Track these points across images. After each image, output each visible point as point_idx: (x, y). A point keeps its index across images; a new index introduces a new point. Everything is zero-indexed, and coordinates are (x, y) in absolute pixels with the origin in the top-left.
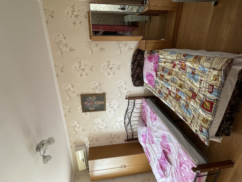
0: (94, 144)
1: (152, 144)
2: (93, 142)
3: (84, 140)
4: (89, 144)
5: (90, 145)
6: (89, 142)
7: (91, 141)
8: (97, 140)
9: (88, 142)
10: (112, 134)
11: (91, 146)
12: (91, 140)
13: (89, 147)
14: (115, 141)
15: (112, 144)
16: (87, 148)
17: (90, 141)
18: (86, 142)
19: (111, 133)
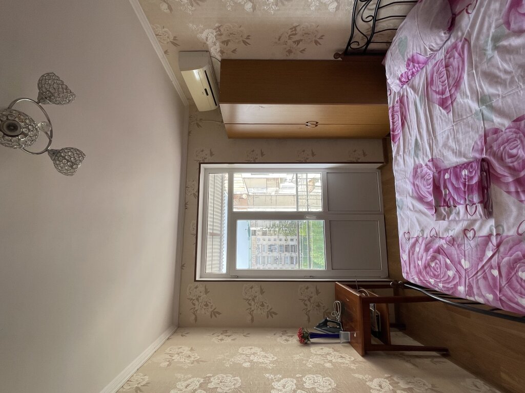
0: (234, 51)
1: (437, 106)
2: (232, 46)
3: (204, 36)
4: (218, 50)
5: (222, 52)
6: (218, 44)
7: (226, 42)
8: (244, 42)
9: (215, 44)
10: (298, 29)
11: (225, 57)
12: (224, 38)
13: (220, 58)
14: (304, 50)
15: (292, 57)
16: (213, 59)
17: (223, 42)
18: (209, 42)
19: (295, 24)
